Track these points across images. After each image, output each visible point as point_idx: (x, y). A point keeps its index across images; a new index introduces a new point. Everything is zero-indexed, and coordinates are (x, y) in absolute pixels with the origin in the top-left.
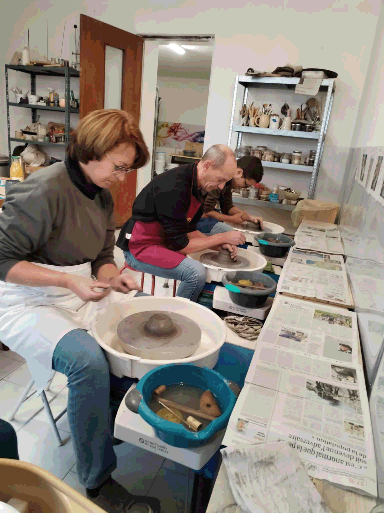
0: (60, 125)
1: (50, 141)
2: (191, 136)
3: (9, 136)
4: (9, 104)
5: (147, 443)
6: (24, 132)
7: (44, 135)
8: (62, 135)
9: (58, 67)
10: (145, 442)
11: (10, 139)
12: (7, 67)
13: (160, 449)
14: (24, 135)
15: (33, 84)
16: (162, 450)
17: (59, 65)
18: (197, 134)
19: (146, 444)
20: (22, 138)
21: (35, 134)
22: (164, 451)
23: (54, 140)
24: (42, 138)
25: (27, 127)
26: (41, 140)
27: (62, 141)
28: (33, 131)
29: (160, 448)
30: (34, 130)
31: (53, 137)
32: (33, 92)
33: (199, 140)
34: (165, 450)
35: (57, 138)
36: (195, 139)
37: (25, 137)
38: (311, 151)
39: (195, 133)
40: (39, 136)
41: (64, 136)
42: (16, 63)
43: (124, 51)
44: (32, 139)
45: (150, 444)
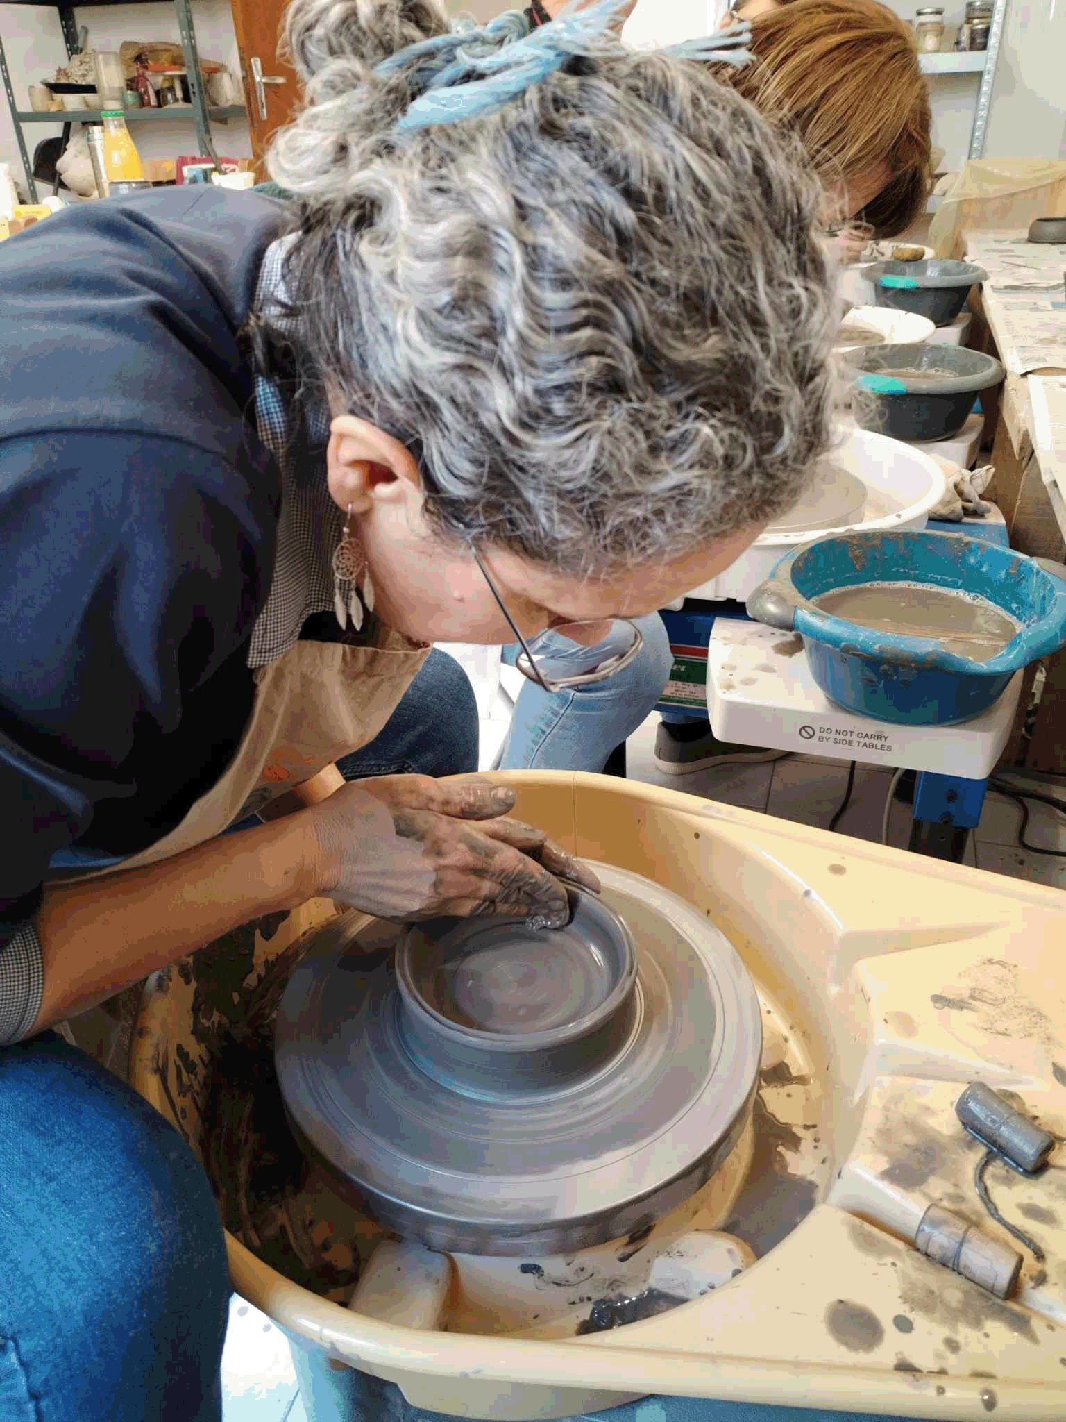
0: (159, 47)
1: (143, 103)
3: (13, 105)
5: (825, 735)
6: (56, 88)
7: (121, 88)
8: (172, 78)
10: (818, 734)
11: (19, 118)
13: (865, 745)
14: (58, 97)
16: (871, 746)
19: (821, 739)
20: (53, 109)
21: (91, 89)
22: (879, 747)
23: (153, 101)
24: (113, 99)
25: (59, 71)
26: (113, 106)
27: (176, 100)
28: (81, 82)
29: (863, 740)
30: (84, 75)
31: (146, 92)
34: (879, 743)
35: (158, 93)
37: (62, 102)
38: (970, 5)
40: (107, 93)
41: (183, 80)
44: (83, 108)
45: (833, 736)
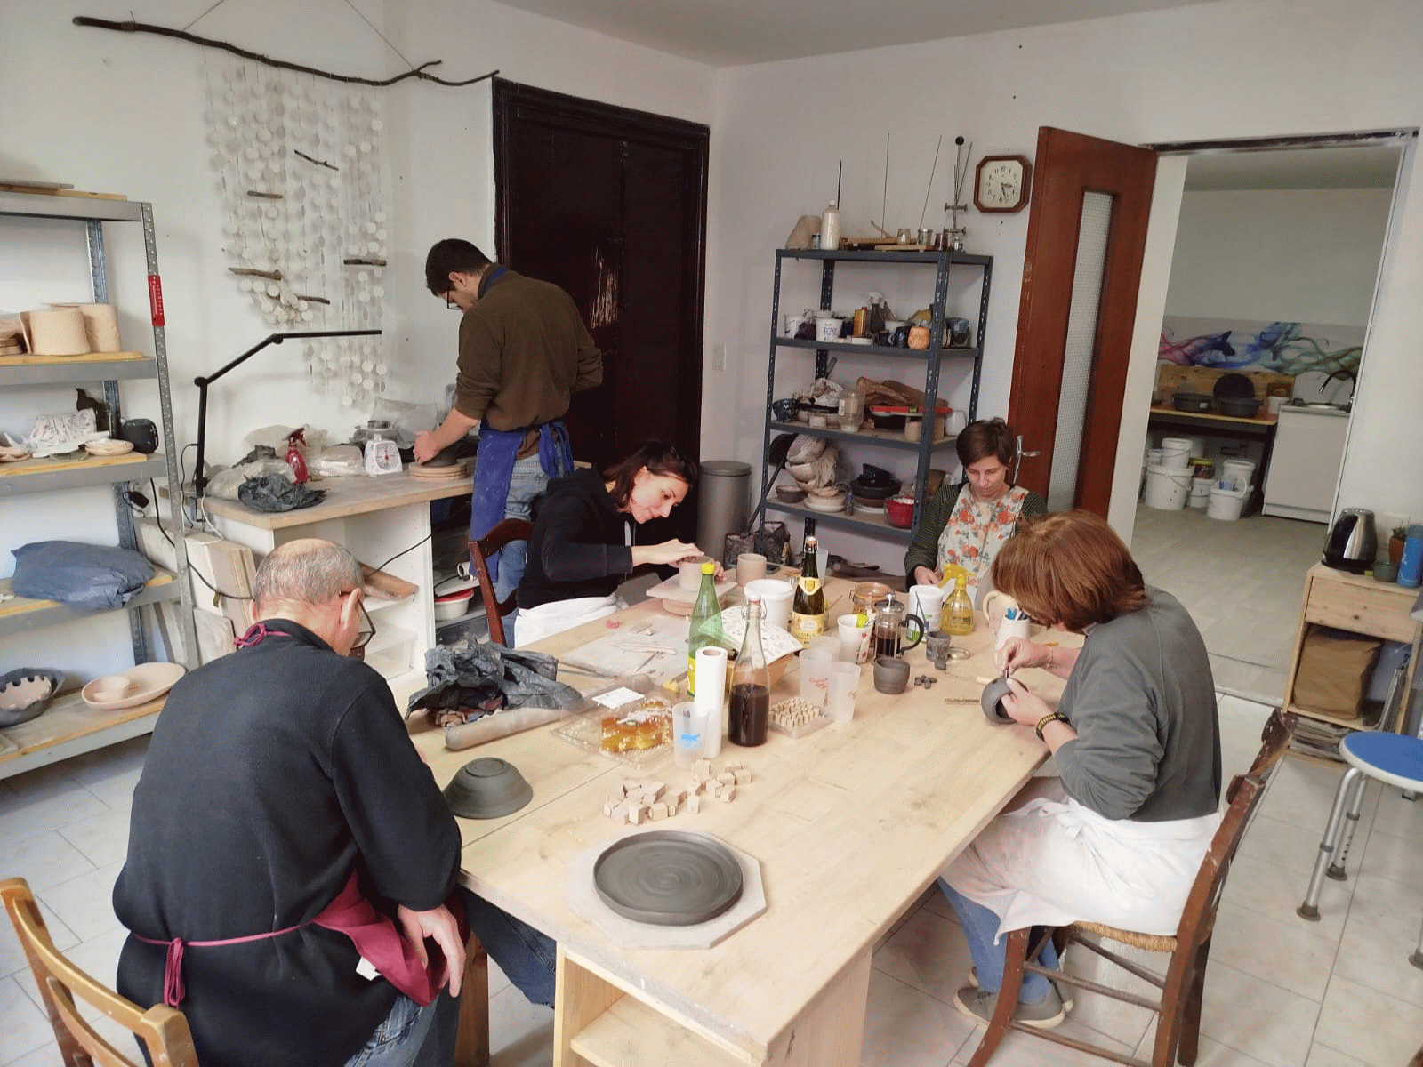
2: (1180, 348)
3: (769, 417)
4: (776, 341)
6: (804, 407)
7: (857, 414)
9: (918, 250)
11: (771, 426)
12: (780, 254)
14: (805, 413)
15: (827, 284)
17: (922, 248)
18: (1198, 343)
21: (832, 411)
24: (850, 424)
26: (849, 429)
28: (825, 404)
30: (827, 398)
32: (826, 302)
33: (1205, 360)
36: (1193, 354)
39: (1193, 340)
40: (844, 417)
42: (803, 244)
43: (1116, 198)
44: (823, 425)
